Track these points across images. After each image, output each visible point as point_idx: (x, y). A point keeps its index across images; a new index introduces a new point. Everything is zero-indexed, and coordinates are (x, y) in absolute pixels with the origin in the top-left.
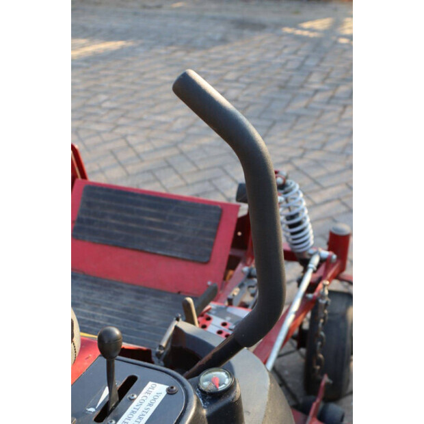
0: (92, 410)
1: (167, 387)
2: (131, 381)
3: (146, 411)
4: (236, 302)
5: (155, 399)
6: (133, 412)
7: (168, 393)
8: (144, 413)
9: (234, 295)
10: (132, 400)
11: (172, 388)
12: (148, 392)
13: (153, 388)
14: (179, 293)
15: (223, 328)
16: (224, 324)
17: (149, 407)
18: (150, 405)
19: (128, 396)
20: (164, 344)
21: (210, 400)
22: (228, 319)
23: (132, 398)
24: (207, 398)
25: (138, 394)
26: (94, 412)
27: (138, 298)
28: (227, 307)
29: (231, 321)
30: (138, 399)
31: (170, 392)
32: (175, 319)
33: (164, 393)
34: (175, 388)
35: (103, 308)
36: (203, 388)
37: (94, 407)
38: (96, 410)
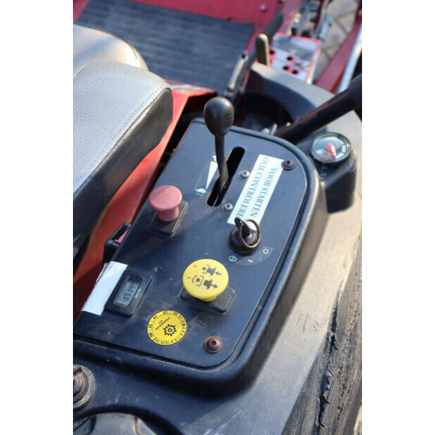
0: (202, 191)
1: (282, 161)
2: (238, 153)
3: (265, 191)
4: (299, 32)
5: (271, 177)
6: (249, 193)
7: (284, 169)
8: (263, 195)
9: (295, 23)
10: (244, 179)
11: (289, 162)
12: (261, 168)
13: (265, 162)
14: (229, 19)
15: (289, 63)
16: (290, 59)
17: (266, 187)
18: (268, 183)
19: (239, 172)
20: (232, 86)
21: (325, 171)
22: (293, 53)
23: (245, 176)
24: (323, 168)
25: (250, 171)
26: (205, 194)
27: (186, 27)
28: (290, 37)
29: (297, 54)
30: (252, 176)
31: (287, 167)
32: (240, 56)
33: (280, 169)
34: (291, 163)
35: (150, 39)
36: (318, 158)
37: (204, 187)
38: (206, 190)
